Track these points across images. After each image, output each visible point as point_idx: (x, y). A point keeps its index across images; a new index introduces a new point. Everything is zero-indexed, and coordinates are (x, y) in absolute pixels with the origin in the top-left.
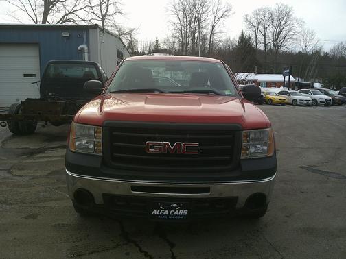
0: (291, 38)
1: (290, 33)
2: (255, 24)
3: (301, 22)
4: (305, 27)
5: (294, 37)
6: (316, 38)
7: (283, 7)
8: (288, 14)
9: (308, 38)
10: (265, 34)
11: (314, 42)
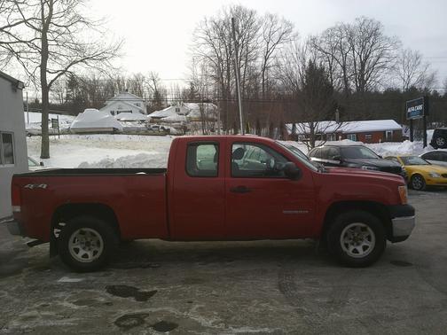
0: (383, 67)
1: (381, 60)
2: (327, 51)
3: (396, 43)
4: (404, 48)
5: (389, 64)
6: (423, 62)
8: (375, 33)
9: (411, 63)
10: (344, 63)
11: (420, 69)
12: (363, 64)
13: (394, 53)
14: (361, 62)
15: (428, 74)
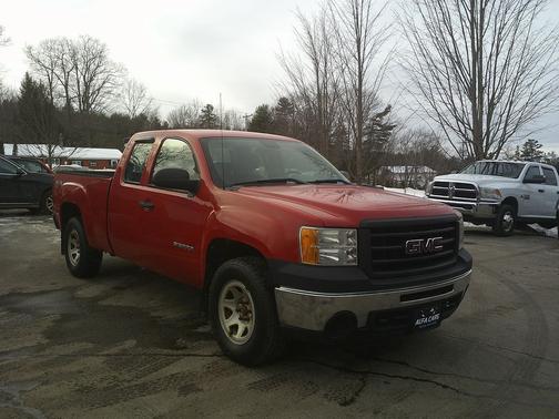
0: (109, 92)
1: (106, 85)
2: (47, 65)
3: (121, 69)
4: (130, 77)
5: (115, 91)
6: (148, 95)
7: (91, 43)
8: (100, 56)
9: (136, 94)
10: (67, 82)
11: (145, 102)
12: (87, 86)
13: (120, 80)
14: (86, 83)
15: (152, 108)
